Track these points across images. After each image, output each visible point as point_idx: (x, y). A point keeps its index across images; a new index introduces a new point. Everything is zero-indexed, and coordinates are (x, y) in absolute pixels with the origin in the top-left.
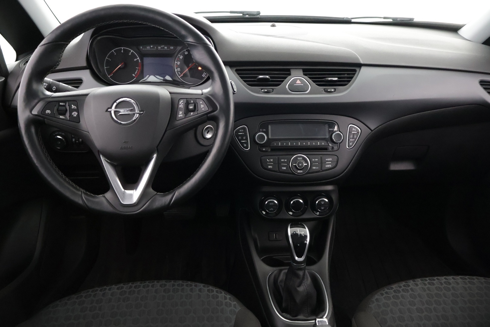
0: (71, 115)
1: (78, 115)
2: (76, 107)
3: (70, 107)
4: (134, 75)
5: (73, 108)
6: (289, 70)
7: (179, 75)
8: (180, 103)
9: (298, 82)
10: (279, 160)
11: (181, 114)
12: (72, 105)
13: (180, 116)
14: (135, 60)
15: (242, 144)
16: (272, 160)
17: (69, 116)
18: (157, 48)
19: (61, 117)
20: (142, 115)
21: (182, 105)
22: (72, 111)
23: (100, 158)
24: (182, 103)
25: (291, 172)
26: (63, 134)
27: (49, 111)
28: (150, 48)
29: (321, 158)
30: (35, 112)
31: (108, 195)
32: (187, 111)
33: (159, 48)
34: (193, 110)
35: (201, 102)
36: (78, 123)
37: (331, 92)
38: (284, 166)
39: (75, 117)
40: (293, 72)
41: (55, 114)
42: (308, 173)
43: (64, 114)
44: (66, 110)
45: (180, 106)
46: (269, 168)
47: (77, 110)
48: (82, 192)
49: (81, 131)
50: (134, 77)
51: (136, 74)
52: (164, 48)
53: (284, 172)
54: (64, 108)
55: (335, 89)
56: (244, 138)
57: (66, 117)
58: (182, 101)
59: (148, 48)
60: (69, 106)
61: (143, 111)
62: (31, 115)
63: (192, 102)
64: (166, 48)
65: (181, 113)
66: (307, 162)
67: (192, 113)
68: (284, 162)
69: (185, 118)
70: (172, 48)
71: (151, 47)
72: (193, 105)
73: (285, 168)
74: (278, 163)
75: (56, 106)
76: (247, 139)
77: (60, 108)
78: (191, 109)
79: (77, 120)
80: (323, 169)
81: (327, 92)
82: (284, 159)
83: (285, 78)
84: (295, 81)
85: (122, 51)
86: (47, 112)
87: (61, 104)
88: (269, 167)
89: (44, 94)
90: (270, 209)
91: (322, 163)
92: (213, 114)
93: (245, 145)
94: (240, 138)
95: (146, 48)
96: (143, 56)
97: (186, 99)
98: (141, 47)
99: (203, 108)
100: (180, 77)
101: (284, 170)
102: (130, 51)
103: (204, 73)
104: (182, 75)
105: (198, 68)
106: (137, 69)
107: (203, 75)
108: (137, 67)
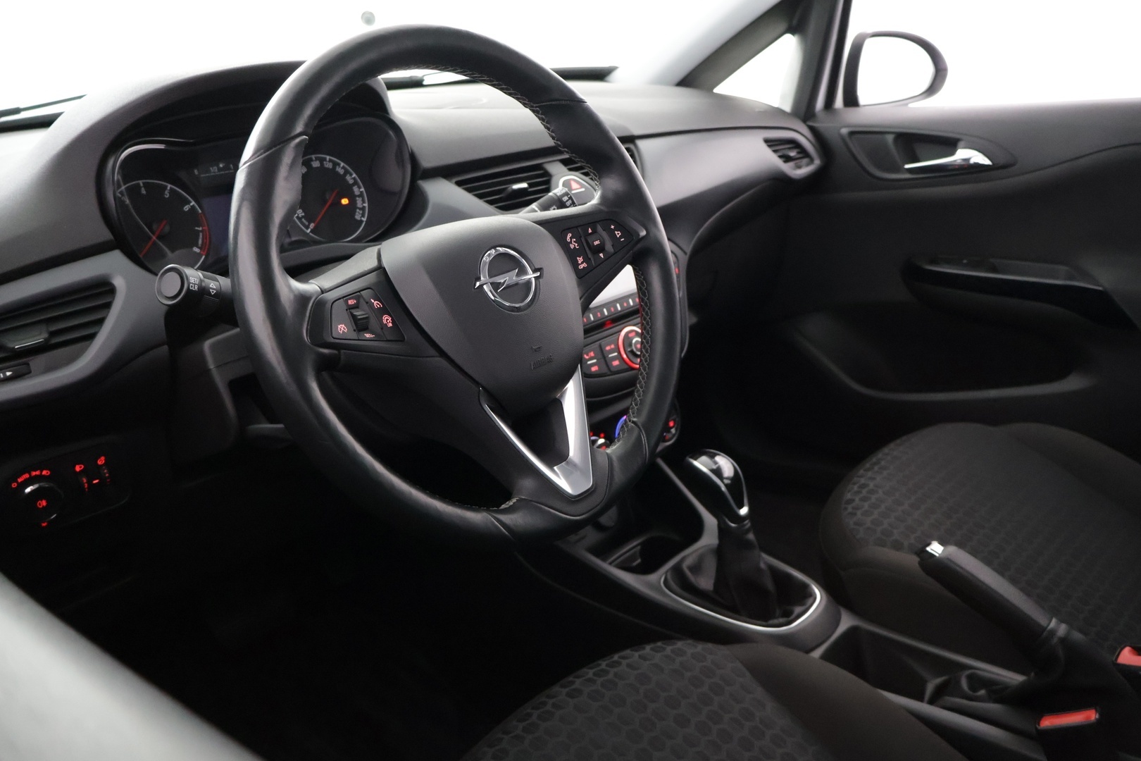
2: (380, 304)
4: (196, 250)
5: (377, 306)
6: (541, 166)
8: (568, 240)
9: (574, 185)
10: (601, 349)
11: (582, 263)
13: (582, 267)
14: (186, 208)
16: (592, 354)
17: (382, 329)
19: (367, 336)
21: (574, 242)
24: (571, 238)
26: (44, 473)
28: (220, 169)
32: (590, 251)
34: (602, 248)
36: (404, 343)
38: (614, 359)
39: (391, 328)
40: (550, 169)
44: (368, 317)
45: (572, 246)
46: (594, 371)
50: (199, 255)
51: (202, 245)
53: (618, 371)
57: (375, 333)
58: (569, 235)
59: (214, 170)
61: (540, 269)
63: (591, 231)
65: (580, 260)
67: (603, 255)
68: (611, 351)
69: (595, 270)
71: (221, 166)
73: (617, 363)
74: (603, 357)
77: (355, 313)
78: (596, 245)
82: (610, 345)
85: (143, 191)
86: (340, 329)
95: (210, 172)
96: (202, 193)
97: (575, 229)
98: (196, 172)
99: (622, 237)
100: (309, 231)
101: (617, 365)
102: (166, 187)
103: (358, 210)
104: (312, 225)
105: (340, 202)
106: (199, 231)
107: (358, 217)
108: (199, 227)
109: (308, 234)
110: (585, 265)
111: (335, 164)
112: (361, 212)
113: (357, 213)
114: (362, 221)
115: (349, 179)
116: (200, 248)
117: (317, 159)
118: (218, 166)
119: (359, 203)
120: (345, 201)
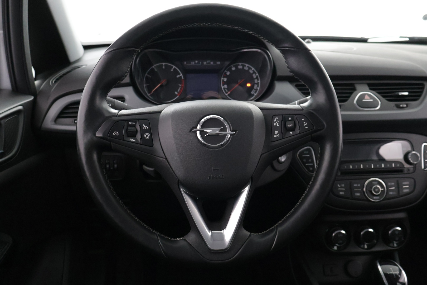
0: (142, 137)
1: (151, 137)
2: (148, 128)
3: (141, 126)
4: (176, 93)
5: (145, 128)
6: (353, 85)
7: (227, 93)
8: (275, 120)
9: (367, 97)
10: (351, 185)
11: (277, 134)
12: (144, 125)
13: (276, 136)
14: (178, 76)
15: (308, 167)
16: (343, 185)
17: (141, 139)
18: (203, 64)
19: (131, 140)
20: (235, 135)
21: (278, 122)
22: (143, 132)
23: (180, 191)
24: (277, 120)
25: (365, 198)
27: (117, 132)
28: (195, 63)
29: (398, 181)
30: (99, 134)
31: (191, 237)
32: (285, 129)
33: (205, 63)
34: (293, 129)
35: (303, 119)
36: (151, 147)
37: (403, 108)
38: (357, 192)
39: (147, 139)
40: (358, 87)
41: (123, 136)
42: (385, 199)
43: (134, 136)
44: (137, 132)
45: (275, 124)
46: (341, 195)
47: (149, 131)
48: (158, 235)
49: (156, 157)
50: (176, 95)
51: (179, 91)
52: (209, 63)
53: (357, 199)
54: (133, 128)
55: (407, 105)
56: (310, 161)
57: (136, 139)
58: (277, 118)
59: (193, 63)
60: (139, 126)
61: (236, 131)
62: (95, 138)
63: (290, 119)
64: (212, 63)
65: (277, 132)
66: (382, 186)
67: (291, 133)
68: (357, 187)
69: (283, 139)
70: (218, 63)
71: (196, 62)
72: (293, 122)
73: (358, 194)
74: (350, 189)
75: (124, 126)
76: (312, 162)
77: (130, 128)
78: (290, 127)
79: (150, 143)
80: (401, 194)
81: (398, 107)
82: (357, 184)
83: (351, 93)
84: (362, 96)
85: (164, 67)
86: (115, 133)
87: (130, 123)
88: (341, 193)
89: (110, 113)
90: (339, 242)
91: (399, 187)
92: (319, 133)
93: (311, 169)
94: (305, 160)
95: (191, 64)
96: (186, 71)
97: (282, 116)
98: (185, 63)
99: (306, 126)
100: (227, 95)
101: (358, 196)
102: (172, 67)
103: (253, 90)
104: (229, 93)
105: (246, 85)
106: (180, 86)
107: (252, 93)
108: (180, 84)
109: (226, 96)
110: (278, 136)
111: (250, 68)
112: (255, 91)
113: (253, 91)
114: (254, 95)
115: (254, 76)
116: (178, 93)
117: (242, 65)
118: (195, 62)
119: (255, 87)
120: (249, 85)
